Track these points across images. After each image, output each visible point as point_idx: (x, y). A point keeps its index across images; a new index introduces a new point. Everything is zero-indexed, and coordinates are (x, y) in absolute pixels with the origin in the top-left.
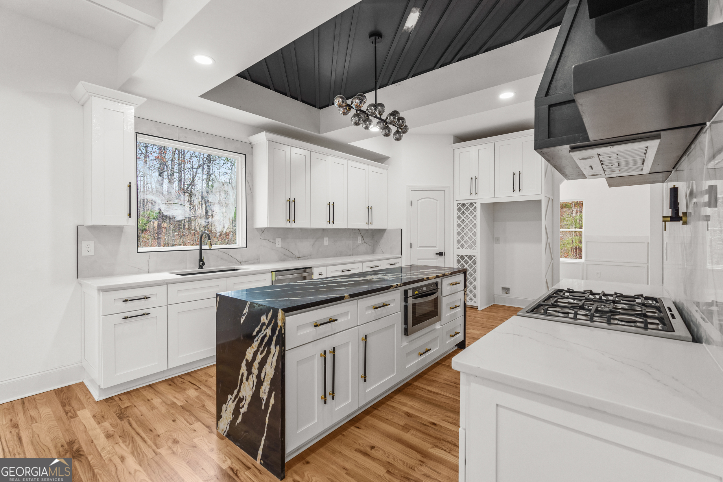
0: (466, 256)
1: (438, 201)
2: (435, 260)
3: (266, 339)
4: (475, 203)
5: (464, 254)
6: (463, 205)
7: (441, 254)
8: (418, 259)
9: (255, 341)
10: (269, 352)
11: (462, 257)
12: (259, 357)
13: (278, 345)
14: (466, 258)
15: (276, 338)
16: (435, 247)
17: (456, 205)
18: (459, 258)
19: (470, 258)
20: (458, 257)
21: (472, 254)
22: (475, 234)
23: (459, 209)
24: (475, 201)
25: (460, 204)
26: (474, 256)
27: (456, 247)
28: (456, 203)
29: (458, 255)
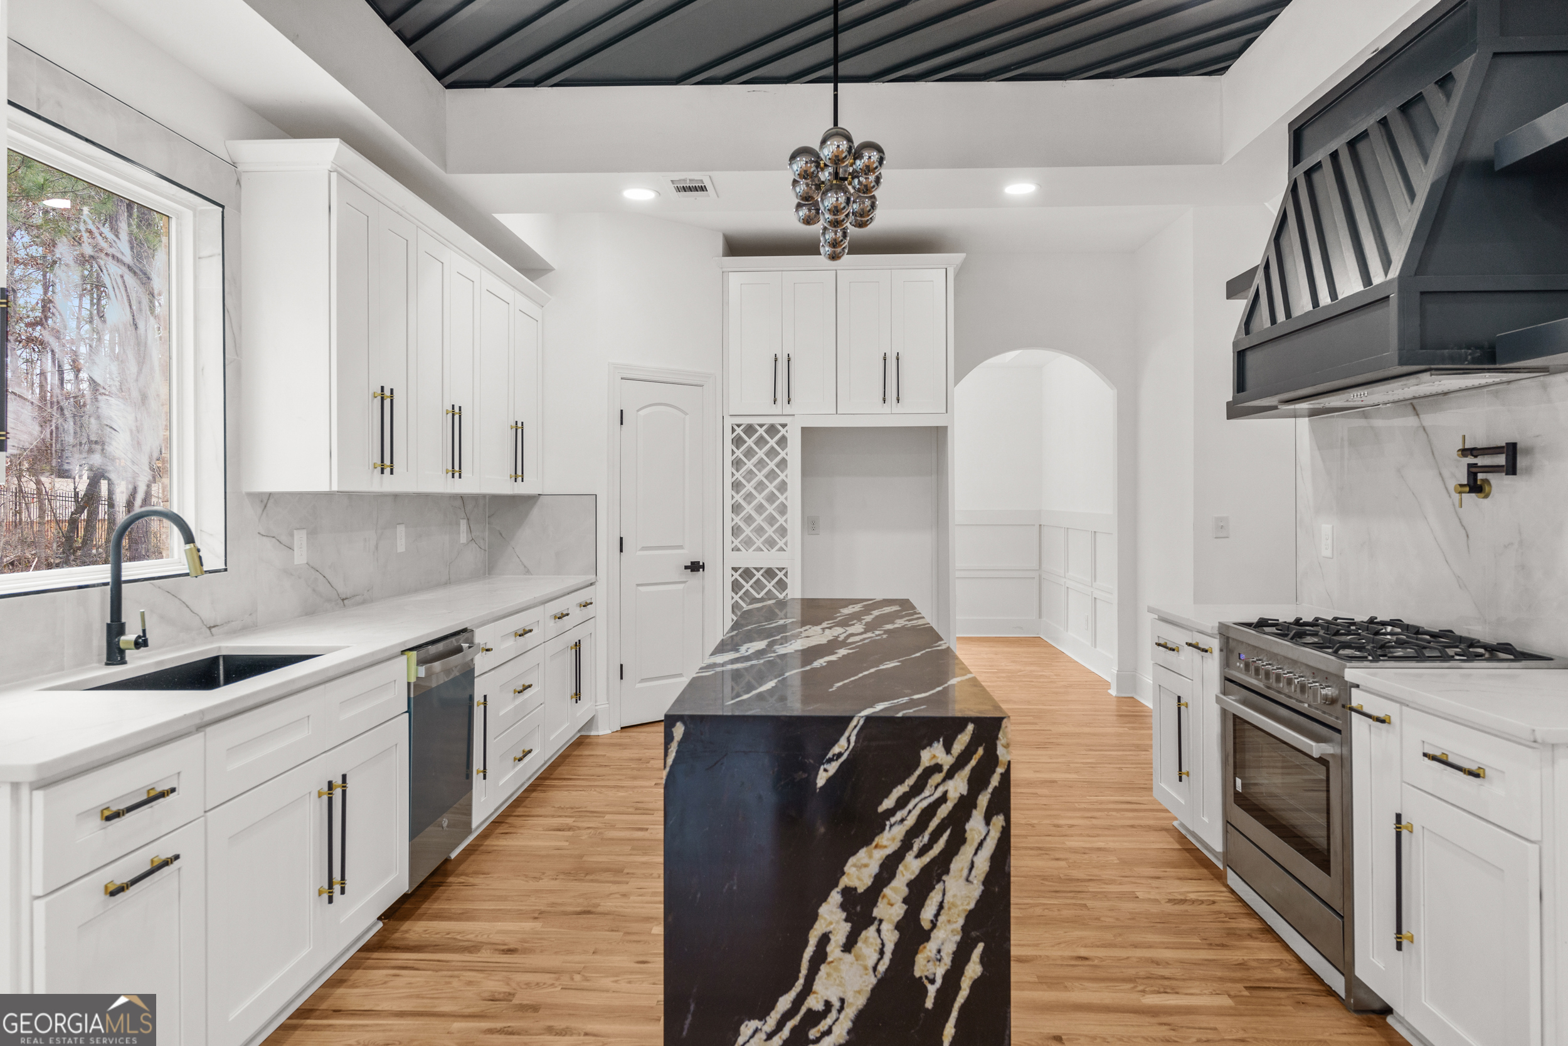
0: (758, 570)
1: (686, 414)
2: (681, 586)
3: (943, 811)
4: (784, 426)
5: (750, 565)
6: (750, 430)
7: (695, 567)
8: (638, 585)
9: (891, 826)
10: (958, 841)
11: (747, 573)
12: (911, 867)
13: (997, 814)
14: (758, 575)
15: (989, 796)
16: (681, 547)
17: (728, 430)
18: (736, 575)
19: (770, 573)
20: (734, 573)
21: (773, 565)
22: (783, 509)
23: (738, 442)
24: (783, 420)
25: (739, 426)
26: (781, 569)
27: (728, 547)
28: (729, 422)
29: (735, 569)
